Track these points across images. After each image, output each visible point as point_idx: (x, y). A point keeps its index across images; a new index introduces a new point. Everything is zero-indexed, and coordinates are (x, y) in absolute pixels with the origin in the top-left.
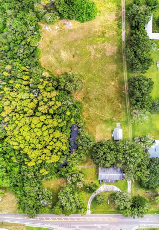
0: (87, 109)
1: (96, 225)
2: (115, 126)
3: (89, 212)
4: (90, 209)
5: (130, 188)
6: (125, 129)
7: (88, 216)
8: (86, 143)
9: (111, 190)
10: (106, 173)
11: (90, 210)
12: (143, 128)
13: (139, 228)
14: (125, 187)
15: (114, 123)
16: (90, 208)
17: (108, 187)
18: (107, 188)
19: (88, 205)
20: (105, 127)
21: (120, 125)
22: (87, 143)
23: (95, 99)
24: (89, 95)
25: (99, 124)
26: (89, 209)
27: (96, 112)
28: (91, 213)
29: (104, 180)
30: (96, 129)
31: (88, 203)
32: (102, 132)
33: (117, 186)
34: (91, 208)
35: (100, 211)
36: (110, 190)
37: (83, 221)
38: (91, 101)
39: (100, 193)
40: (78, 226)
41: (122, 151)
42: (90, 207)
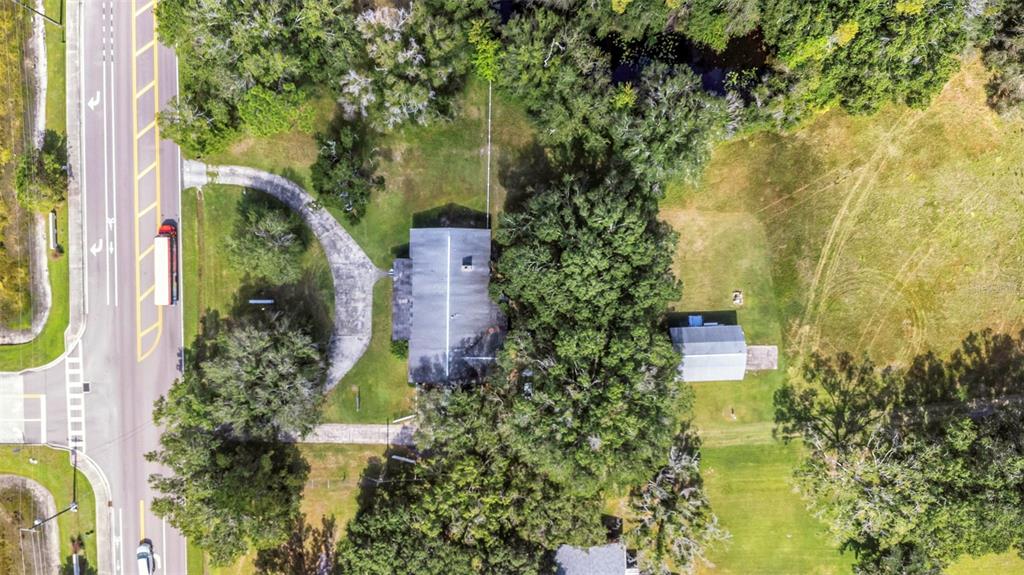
0: (869, 154)
1: (111, 222)
2: (755, 339)
3: (194, 174)
4: (211, 186)
5: (360, 440)
6: (738, 400)
7: (170, 173)
8: (661, 130)
9: (343, 316)
10: (455, 273)
11: (205, 180)
12: (745, 517)
13: (99, 504)
14: (363, 410)
15: (775, 327)
16: (221, 180)
17: (358, 294)
18: (353, 287)
19: (240, 170)
20: (751, 271)
21: (763, 367)
22: (662, 139)
23: (931, 204)
24: (959, 164)
25: (770, 234)
26: (213, 175)
27: (843, 211)
28: (185, 192)
29: (410, 266)
30: (736, 209)
31: (251, 172)
32: (718, 253)
33: (369, 355)
34: (217, 191)
35: (201, 250)
36: (341, 309)
37: (136, 136)
38: (923, 178)
39: (322, 248)
40: (99, 107)
41: (622, 350)
42: (228, 181)
